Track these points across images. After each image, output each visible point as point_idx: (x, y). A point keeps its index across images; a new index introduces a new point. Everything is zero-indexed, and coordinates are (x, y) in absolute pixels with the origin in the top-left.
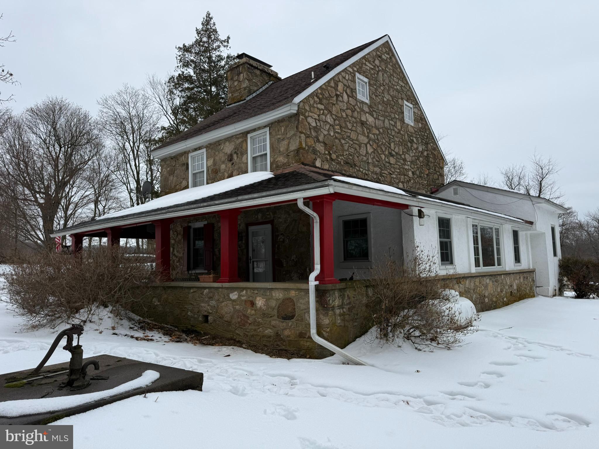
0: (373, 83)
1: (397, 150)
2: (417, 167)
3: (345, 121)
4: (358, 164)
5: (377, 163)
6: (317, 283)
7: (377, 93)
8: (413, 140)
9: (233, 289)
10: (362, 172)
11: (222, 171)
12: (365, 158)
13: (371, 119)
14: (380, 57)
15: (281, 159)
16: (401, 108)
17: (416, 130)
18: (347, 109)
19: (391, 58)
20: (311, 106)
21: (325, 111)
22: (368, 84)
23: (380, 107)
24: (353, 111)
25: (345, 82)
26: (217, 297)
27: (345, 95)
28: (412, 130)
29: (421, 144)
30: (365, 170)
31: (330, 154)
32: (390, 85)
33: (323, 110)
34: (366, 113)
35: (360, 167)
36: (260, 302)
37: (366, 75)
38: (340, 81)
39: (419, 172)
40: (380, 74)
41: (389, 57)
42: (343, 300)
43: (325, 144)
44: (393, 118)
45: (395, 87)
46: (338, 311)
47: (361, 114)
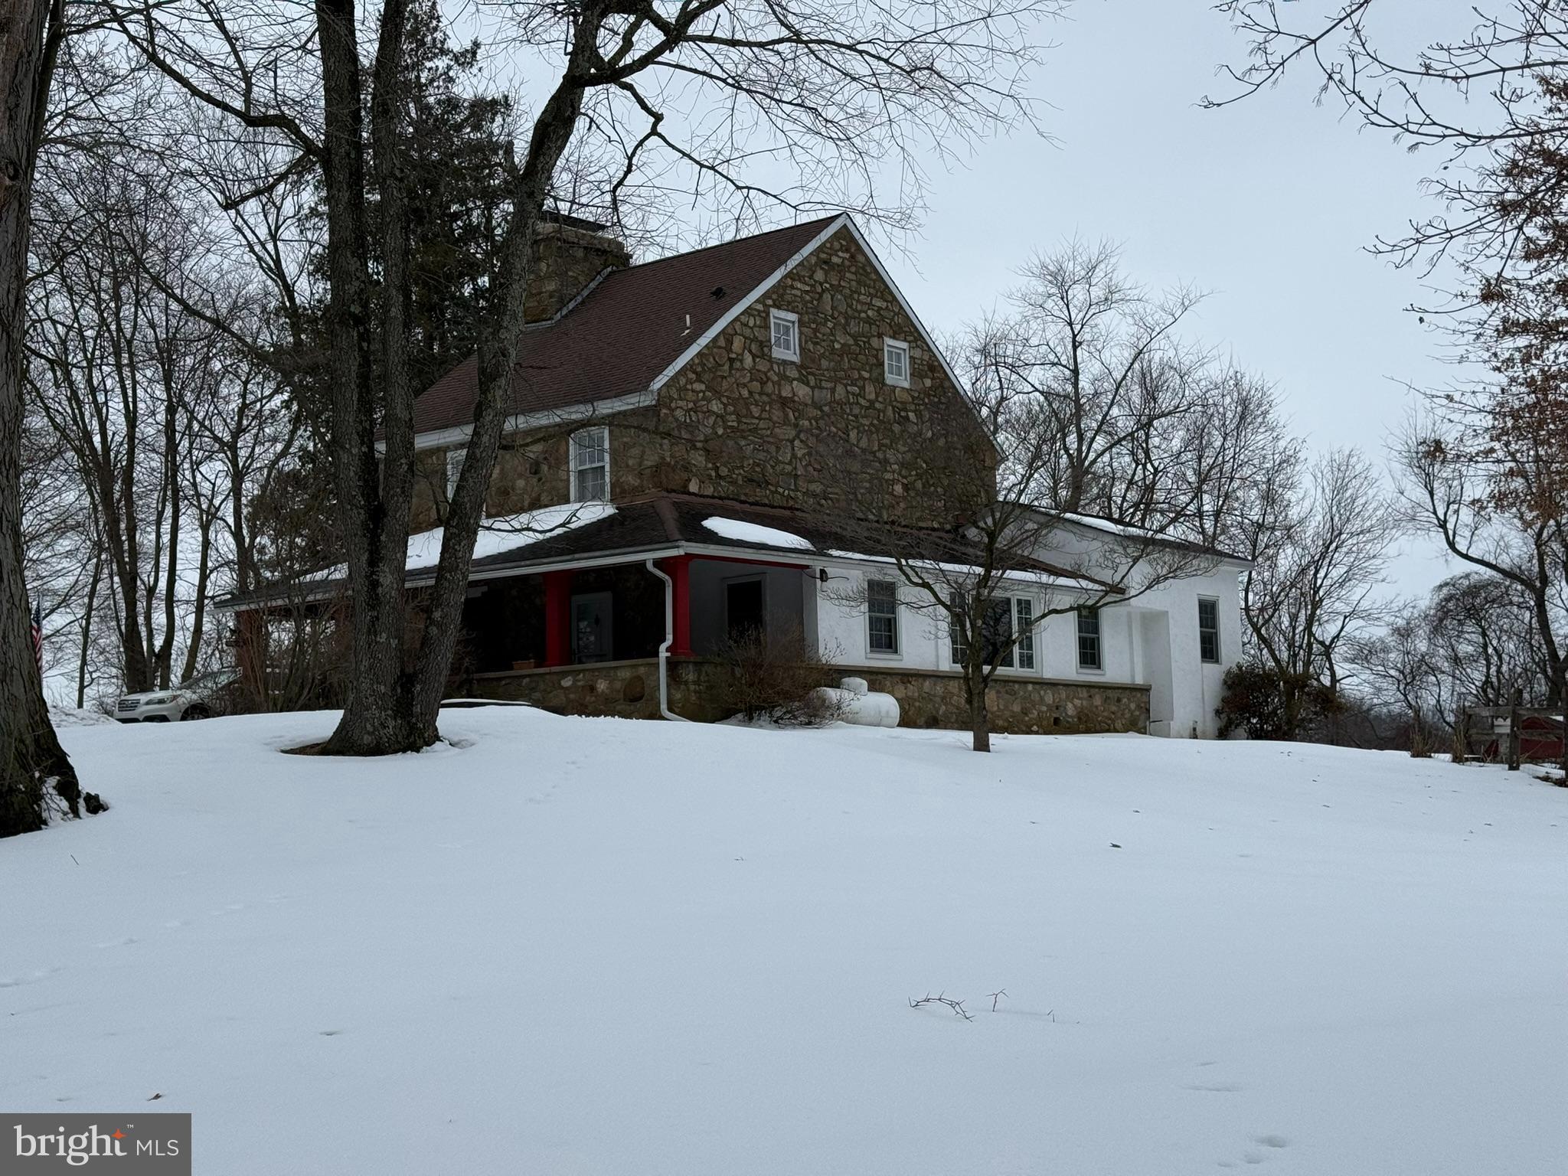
0: (811, 319)
1: (864, 443)
2: (917, 475)
3: (746, 404)
4: (774, 481)
5: (815, 473)
6: (669, 654)
7: (817, 338)
8: (907, 418)
9: (565, 674)
10: (782, 495)
11: (518, 492)
12: (788, 468)
13: (802, 391)
14: (825, 262)
15: (631, 480)
16: (876, 357)
17: (916, 395)
18: (751, 380)
19: (853, 257)
20: (679, 390)
21: (708, 394)
22: (796, 325)
23: (824, 363)
24: (763, 383)
25: (747, 332)
26: (542, 686)
27: (747, 355)
28: (906, 397)
29: (928, 424)
30: (789, 489)
31: (717, 469)
32: (850, 312)
33: (704, 392)
34: (791, 380)
35: (777, 485)
36: (602, 686)
37: (793, 308)
38: (736, 333)
39: (923, 484)
40: (827, 297)
41: (847, 256)
42: (699, 675)
43: (707, 451)
44: (856, 380)
45: (863, 315)
46: (692, 687)
47: (780, 385)
